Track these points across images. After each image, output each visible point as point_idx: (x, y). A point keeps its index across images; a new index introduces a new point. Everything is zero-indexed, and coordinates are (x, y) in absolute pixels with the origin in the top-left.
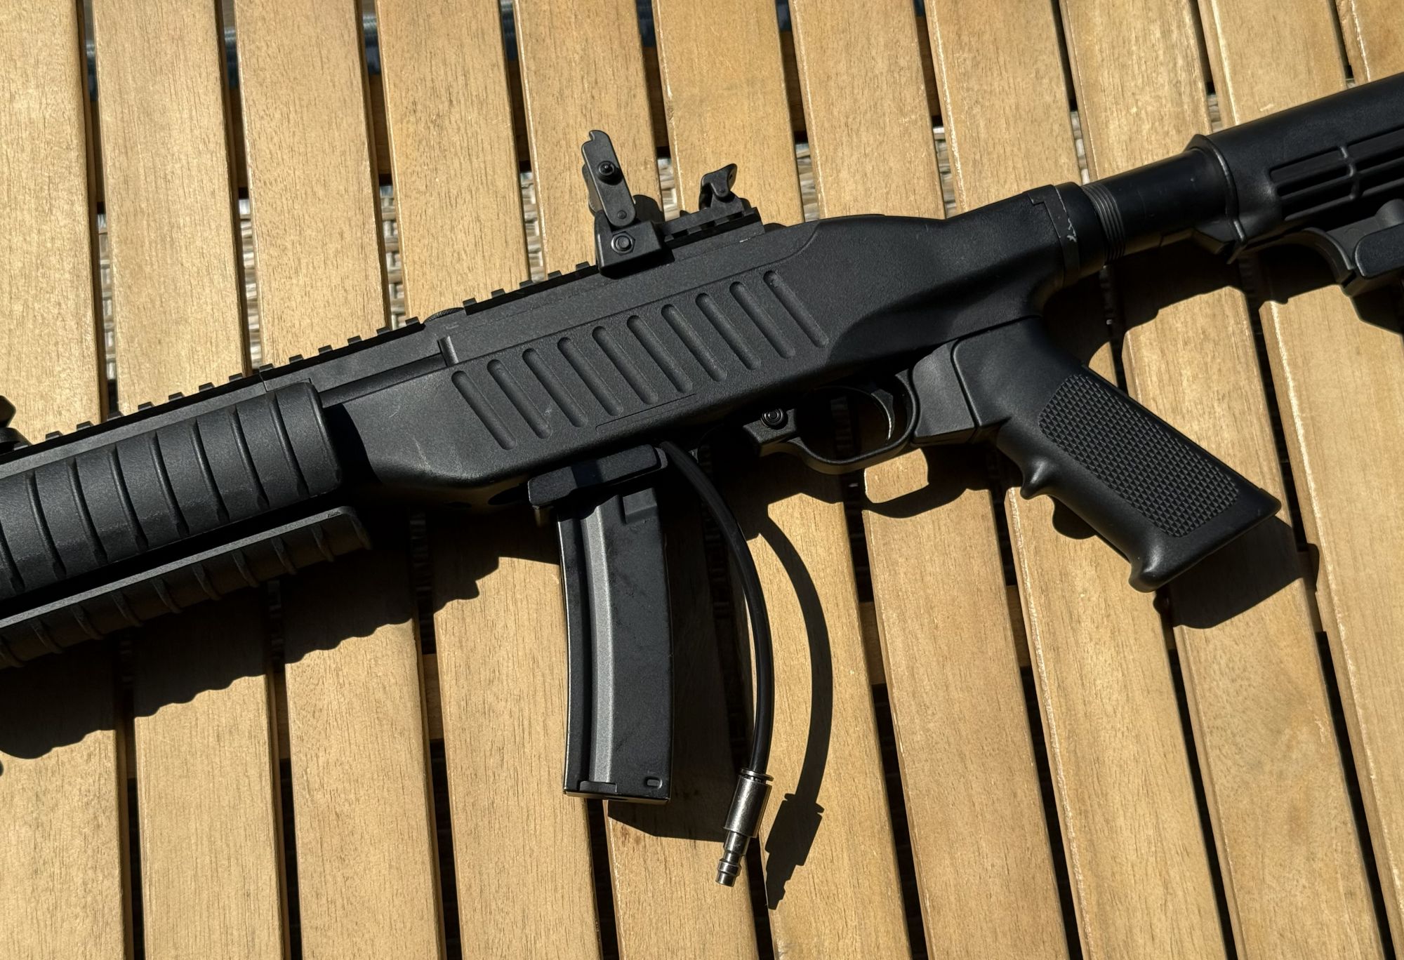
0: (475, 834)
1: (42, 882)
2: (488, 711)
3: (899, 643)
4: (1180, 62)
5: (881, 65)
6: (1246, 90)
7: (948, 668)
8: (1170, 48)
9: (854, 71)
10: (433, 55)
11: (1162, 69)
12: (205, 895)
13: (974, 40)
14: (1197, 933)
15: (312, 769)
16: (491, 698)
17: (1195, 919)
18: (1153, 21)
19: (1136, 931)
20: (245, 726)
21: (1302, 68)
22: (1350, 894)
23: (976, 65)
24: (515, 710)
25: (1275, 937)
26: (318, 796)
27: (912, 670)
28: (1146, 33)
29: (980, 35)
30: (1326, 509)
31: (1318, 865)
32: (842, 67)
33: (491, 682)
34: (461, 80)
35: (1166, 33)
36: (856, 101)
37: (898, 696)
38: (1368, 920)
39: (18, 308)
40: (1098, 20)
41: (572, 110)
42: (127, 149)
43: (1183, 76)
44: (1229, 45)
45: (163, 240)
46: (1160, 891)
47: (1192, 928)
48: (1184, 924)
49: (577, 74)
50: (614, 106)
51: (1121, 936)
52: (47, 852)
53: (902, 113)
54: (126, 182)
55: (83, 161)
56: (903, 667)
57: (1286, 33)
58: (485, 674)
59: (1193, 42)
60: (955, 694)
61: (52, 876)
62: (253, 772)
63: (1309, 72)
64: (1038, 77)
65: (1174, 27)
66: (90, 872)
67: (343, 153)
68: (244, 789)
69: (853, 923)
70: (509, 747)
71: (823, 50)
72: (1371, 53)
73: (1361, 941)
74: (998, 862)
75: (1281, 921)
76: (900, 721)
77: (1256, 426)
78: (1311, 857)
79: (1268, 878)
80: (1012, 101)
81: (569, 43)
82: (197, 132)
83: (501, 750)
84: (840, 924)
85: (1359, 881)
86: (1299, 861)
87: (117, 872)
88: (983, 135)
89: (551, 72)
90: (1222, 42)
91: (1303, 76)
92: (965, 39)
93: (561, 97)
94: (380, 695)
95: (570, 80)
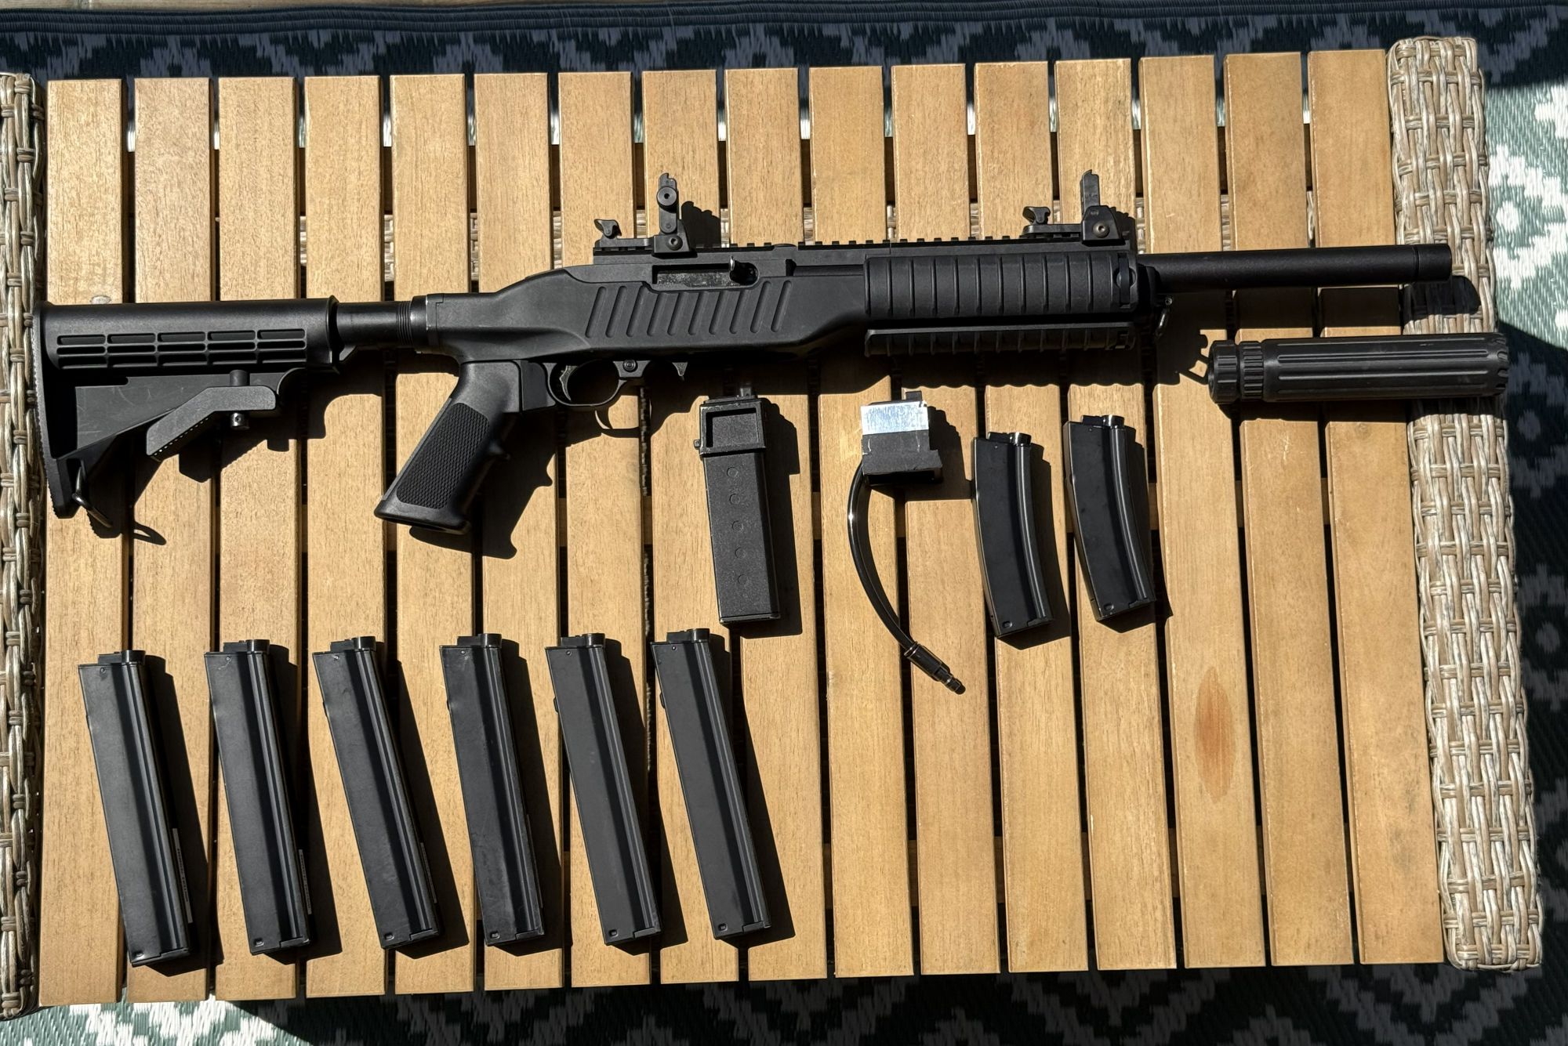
0: (667, 599)
1: (429, 600)
2: (678, 532)
3: (915, 516)
4: (1123, 181)
5: (943, 167)
6: (1159, 202)
7: (941, 533)
8: (1118, 172)
9: (927, 169)
10: (675, 136)
11: (1111, 185)
12: (517, 616)
13: (1001, 156)
14: (1060, 688)
15: (579, 554)
16: (681, 525)
17: (1060, 681)
18: (1109, 154)
19: (1027, 684)
20: (543, 527)
21: (1195, 192)
22: (1147, 675)
23: (1000, 172)
24: (694, 533)
25: (1102, 694)
26: (582, 569)
27: (920, 530)
28: (1105, 161)
29: (1005, 153)
30: (1168, 459)
31: (1132, 658)
32: (919, 166)
33: (681, 515)
34: (691, 153)
35: (1117, 162)
36: (926, 188)
37: (911, 545)
38: (1155, 690)
39: (425, 271)
40: (1077, 150)
41: (756, 179)
42: (491, 180)
43: (1123, 191)
44: (1153, 174)
45: (510, 237)
46: (1043, 664)
47: (1057, 685)
48: (1053, 683)
49: (760, 156)
50: (781, 176)
51: (1019, 684)
52: (432, 585)
53: (953, 198)
54: (490, 201)
55: (465, 185)
56: (916, 529)
57: (1189, 169)
58: (679, 511)
59: (1132, 170)
60: (944, 547)
61: (435, 597)
62: (547, 553)
63: (1199, 195)
64: (1037, 184)
65: (1122, 160)
66: (456, 599)
67: (618, 194)
68: (541, 561)
69: (872, 666)
70: (689, 553)
71: (910, 155)
72: (1237, 186)
73: (1149, 700)
74: (956, 641)
75: (1107, 686)
76: (911, 559)
77: (1136, 409)
78: (1129, 653)
79: (1103, 663)
80: (1019, 197)
81: (757, 137)
82: (533, 173)
83: (684, 554)
84: (864, 667)
85: (1153, 668)
86: (1122, 655)
87: (470, 599)
88: (999, 216)
89: (745, 154)
90: (1150, 172)
91: (1195, 197)
92: (996, 155)
93: (749, 171)
94: (619, 517)
95: (756, 159)
